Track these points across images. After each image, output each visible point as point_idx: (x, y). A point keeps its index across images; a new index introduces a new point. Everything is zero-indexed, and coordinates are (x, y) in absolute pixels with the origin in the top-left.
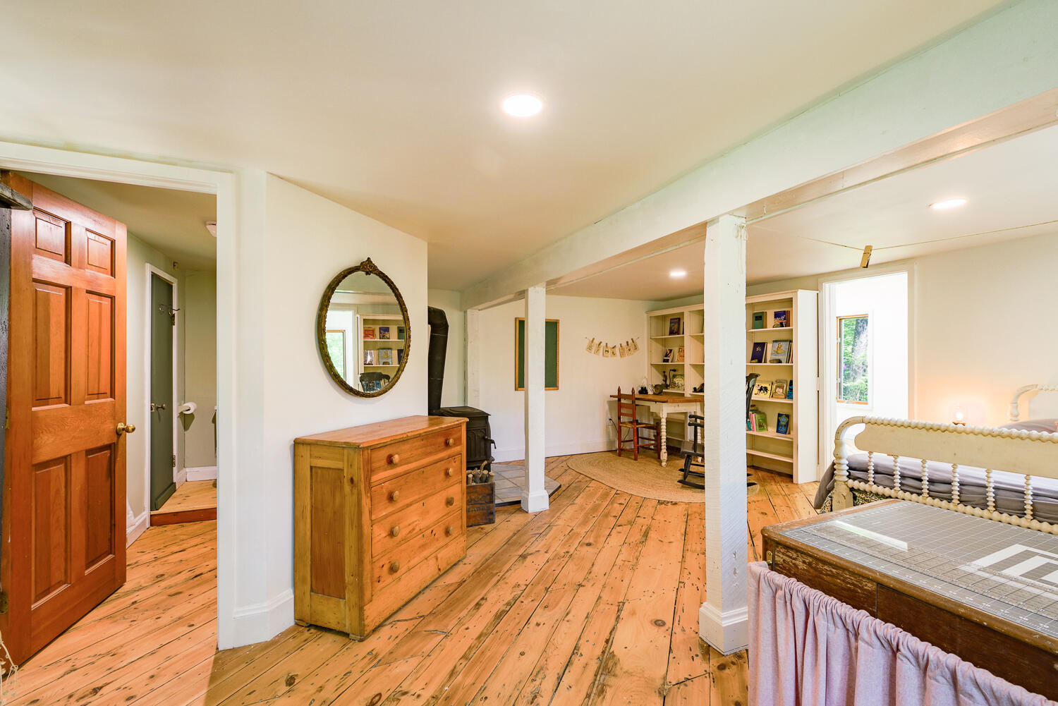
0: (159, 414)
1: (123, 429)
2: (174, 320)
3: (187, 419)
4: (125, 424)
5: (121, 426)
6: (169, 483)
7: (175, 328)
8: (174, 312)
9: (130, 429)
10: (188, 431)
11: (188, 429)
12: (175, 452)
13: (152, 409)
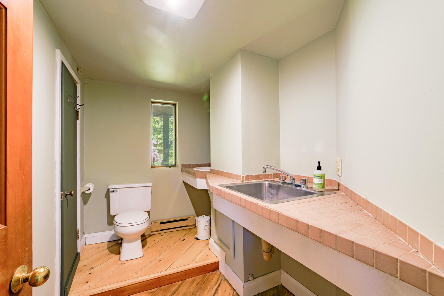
0: (67, 200)
1: (26, 280)
2: (78, 115)
3: (86, 197)
4: (30, 269)
5: (20, 273)
6: (75, 254)
7: (78, 122)
8: (78, 107)
9: (40, 278)
10: (86, 205)
11: (87, 203)
12: (79, 227)
13: (61, 197)
